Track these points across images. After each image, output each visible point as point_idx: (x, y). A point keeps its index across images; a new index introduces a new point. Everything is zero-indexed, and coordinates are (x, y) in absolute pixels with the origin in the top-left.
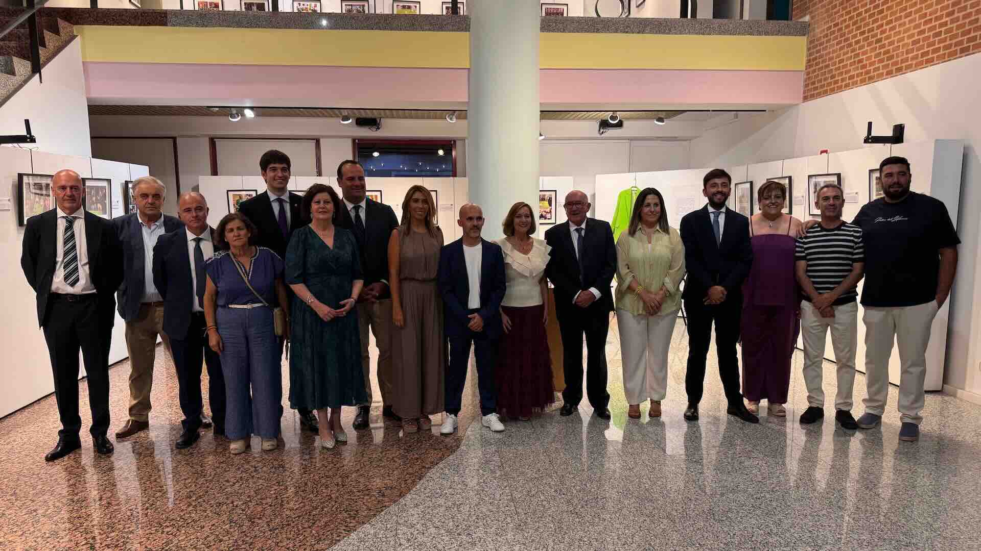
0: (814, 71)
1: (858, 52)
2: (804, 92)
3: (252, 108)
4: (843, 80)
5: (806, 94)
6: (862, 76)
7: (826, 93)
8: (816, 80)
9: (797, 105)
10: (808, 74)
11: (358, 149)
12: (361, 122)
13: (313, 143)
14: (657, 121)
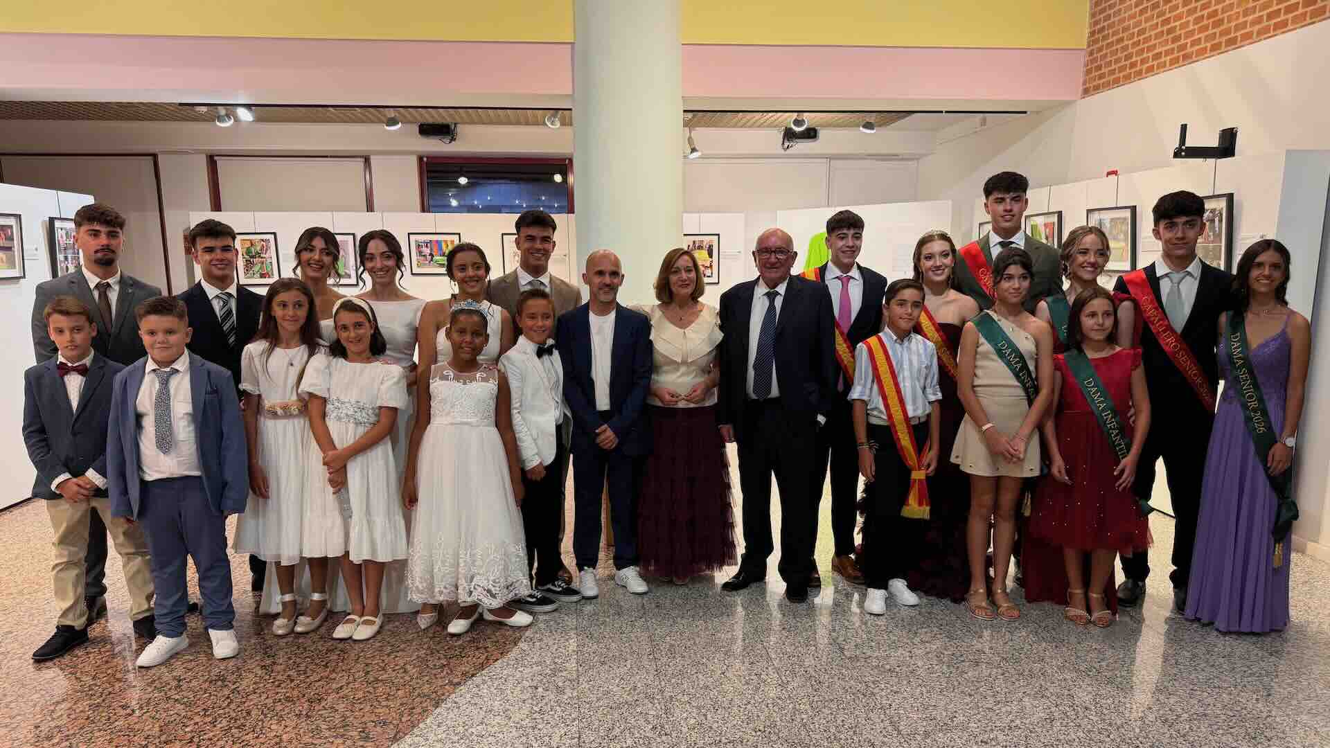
0: (1100, 50)
1: (1168, 15)
2: (1084, 83)
3: (248, 106)
4: (1143, 62)
5: (1088, 85)
6: (1172, 53)
7: (1117, 82)
8: (1103, 63)
9: (1067, 104)
10: (1091, 54)
11: (428, 171)
12: (428, 130)
13: (360, 163)
14: (865, 126)
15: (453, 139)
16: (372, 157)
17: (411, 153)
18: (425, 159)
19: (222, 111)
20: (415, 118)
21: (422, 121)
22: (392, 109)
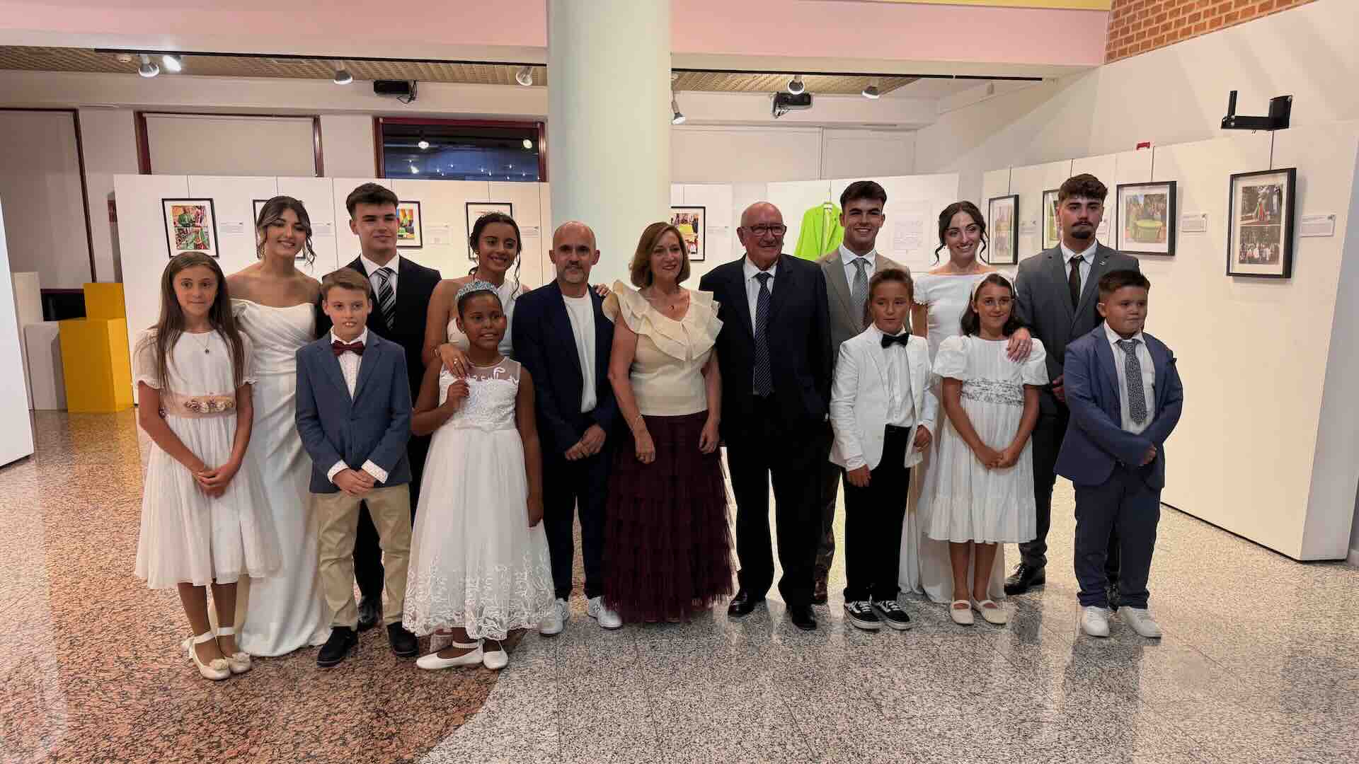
0: (1127, 10)
2: (1109, 47)
3: (176, 54)
4: (1178, 23)
5: (1112, 50)
6: (1213, 14)
7: (1146, 47)
8: (1130, 25)
9: (1094, 68)
10: (1116, 15)
11: (384, 135)
12: (384, 87)
13: (309, 123)
14: (867, 92)
15: (412, 98)
16: (322, 117)
17: (365, 113)
18: (381, 120)
19: (146, 59)
20: (368, 72)
21: (377, 77)
22: (341, 61)
